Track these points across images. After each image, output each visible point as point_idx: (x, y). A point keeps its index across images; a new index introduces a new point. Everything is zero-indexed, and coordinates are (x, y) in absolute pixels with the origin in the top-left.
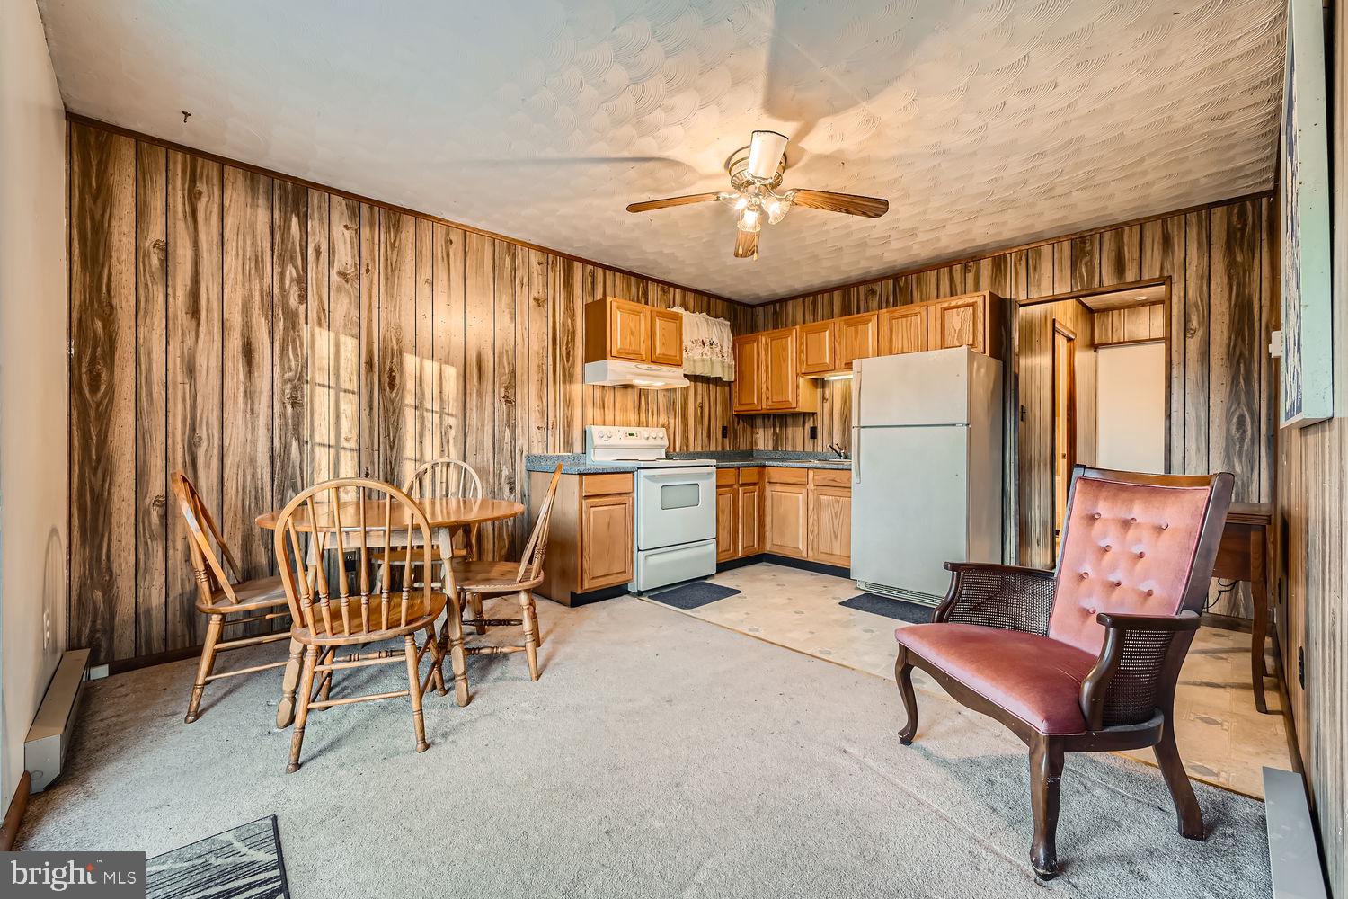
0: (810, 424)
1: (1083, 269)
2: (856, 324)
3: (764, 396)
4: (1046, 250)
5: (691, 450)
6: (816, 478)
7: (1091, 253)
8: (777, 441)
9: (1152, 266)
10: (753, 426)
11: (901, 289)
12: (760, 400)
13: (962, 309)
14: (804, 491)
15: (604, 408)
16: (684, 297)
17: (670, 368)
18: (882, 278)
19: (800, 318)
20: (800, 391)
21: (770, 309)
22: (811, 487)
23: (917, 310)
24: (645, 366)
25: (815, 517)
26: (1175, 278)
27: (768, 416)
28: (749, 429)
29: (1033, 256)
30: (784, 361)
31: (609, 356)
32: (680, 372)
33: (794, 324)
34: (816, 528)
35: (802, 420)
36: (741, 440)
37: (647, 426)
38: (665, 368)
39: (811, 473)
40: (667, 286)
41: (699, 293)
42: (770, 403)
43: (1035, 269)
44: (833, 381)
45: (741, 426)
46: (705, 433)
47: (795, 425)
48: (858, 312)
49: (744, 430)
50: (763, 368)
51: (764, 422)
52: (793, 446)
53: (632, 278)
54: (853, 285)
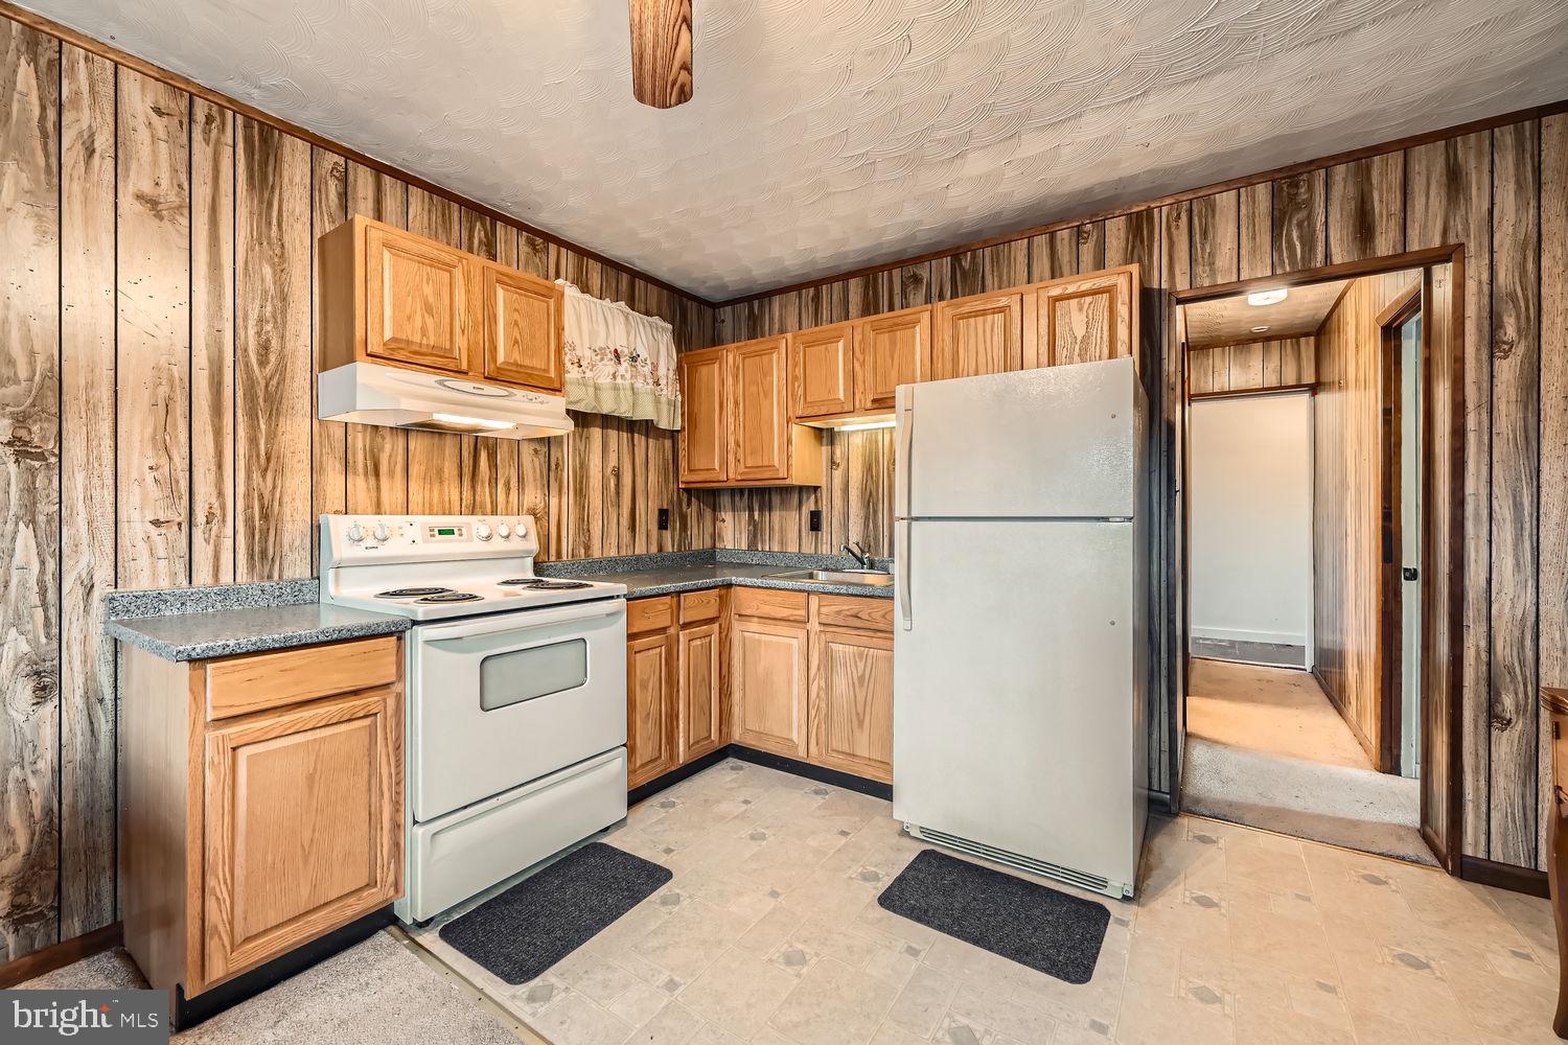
0: (809, 505)
1: (1295, 235)
2: (893, 328)
3: (731, 457)
4: (1226, 200)
5: (596, 553)
6: (823, 610)
7: (1309, 203)
8: (755, 536)
9: (1425, 227)
10: (715, 509)
11: (964, 274)
12: (724, 463)
13: (1088, 299)
14: (802, 634)
15: (377, 474)
16: (579, 267)
17: (532, 394)
18: (932, 254)
19: (792, 320)
20: (793, 448)
21: (743, 309)
22: (814, 626)
23: (1003, 302)
24: (467, 386)
25: (823, 684)
26: (1472, 247)
27: (741, 491)
28: (708, 514)
29: (1200, 212)
30: (766, 395)
31: (359, 352)
32: (558, 403)
33: (782, 331)
34: (823, 705)
35: (796, 496)
36: (695, 531)
37: (494, 512)
38: (520, 393)
39: (814, 600)
40: (541, 238)
41: (611, 265)
42: (742, 469)
43: (1205, 234)
44: (849, 434)
45: (694, 507)
46: (625, 521)
47: (784, 505)
48: (891, 308)
49: (700, 515)
50: (731, 406)
51: (733, 502)
52: (782, 543)
53: (455, 206)
54: (882, 268)
